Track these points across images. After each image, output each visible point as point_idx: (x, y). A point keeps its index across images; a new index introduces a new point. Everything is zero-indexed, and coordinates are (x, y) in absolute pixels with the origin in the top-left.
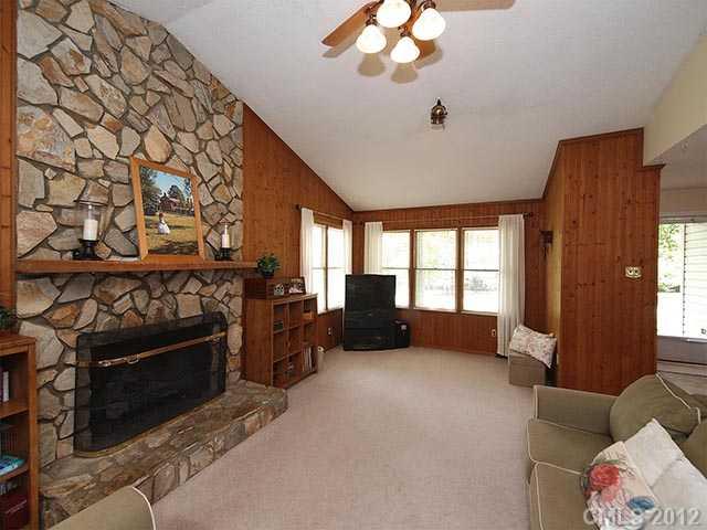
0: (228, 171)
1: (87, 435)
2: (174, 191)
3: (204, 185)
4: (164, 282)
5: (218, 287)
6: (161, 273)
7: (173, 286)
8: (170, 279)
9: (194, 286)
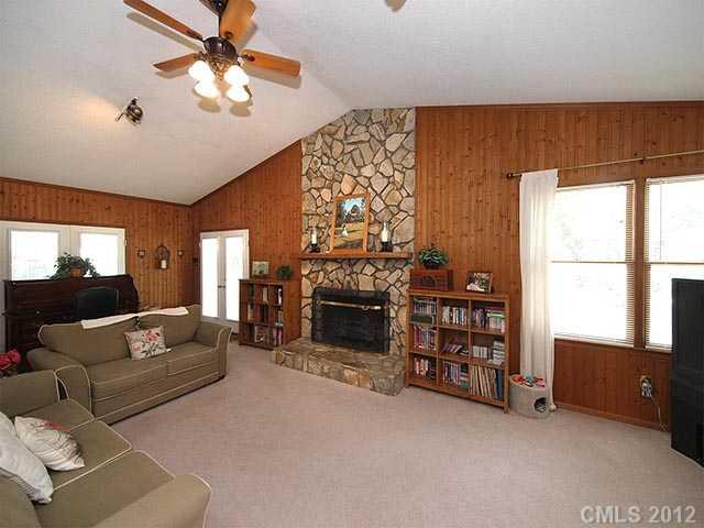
0: (398, 177)
1: (319, 334)
2: (355, 209)
3: (377, 198)
4: (351, 265)
5: (391, 273)
6: (349, 259)
7: (357, 268)
8: (355, 264)
9: (369, 270)
